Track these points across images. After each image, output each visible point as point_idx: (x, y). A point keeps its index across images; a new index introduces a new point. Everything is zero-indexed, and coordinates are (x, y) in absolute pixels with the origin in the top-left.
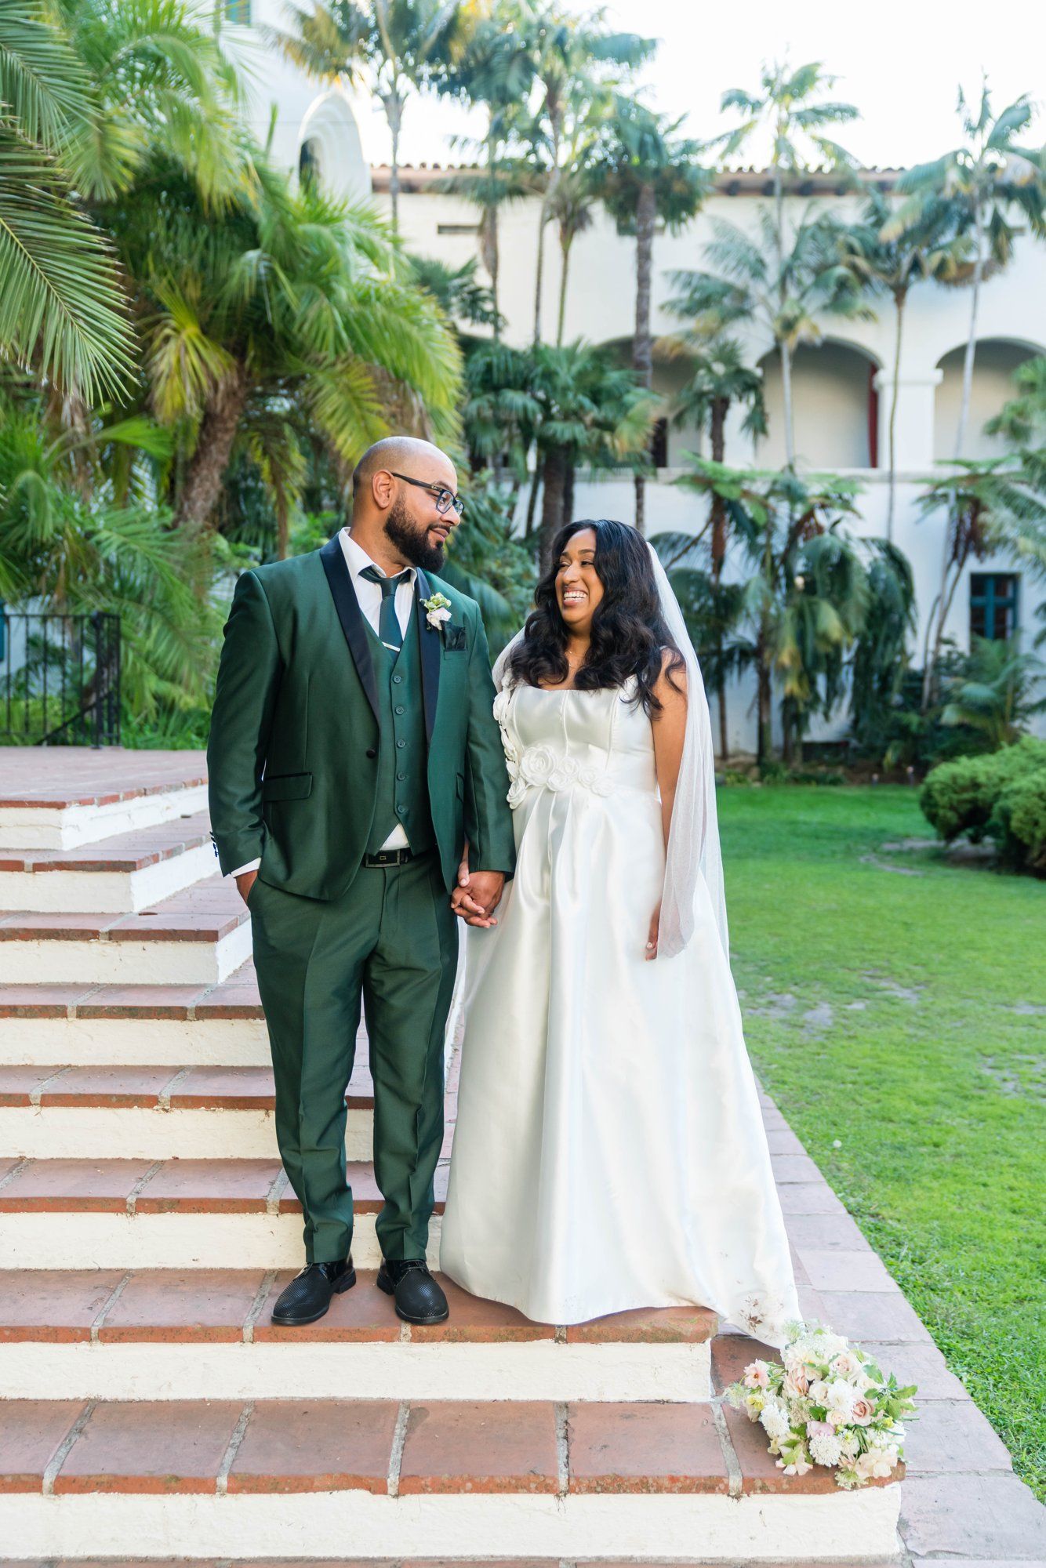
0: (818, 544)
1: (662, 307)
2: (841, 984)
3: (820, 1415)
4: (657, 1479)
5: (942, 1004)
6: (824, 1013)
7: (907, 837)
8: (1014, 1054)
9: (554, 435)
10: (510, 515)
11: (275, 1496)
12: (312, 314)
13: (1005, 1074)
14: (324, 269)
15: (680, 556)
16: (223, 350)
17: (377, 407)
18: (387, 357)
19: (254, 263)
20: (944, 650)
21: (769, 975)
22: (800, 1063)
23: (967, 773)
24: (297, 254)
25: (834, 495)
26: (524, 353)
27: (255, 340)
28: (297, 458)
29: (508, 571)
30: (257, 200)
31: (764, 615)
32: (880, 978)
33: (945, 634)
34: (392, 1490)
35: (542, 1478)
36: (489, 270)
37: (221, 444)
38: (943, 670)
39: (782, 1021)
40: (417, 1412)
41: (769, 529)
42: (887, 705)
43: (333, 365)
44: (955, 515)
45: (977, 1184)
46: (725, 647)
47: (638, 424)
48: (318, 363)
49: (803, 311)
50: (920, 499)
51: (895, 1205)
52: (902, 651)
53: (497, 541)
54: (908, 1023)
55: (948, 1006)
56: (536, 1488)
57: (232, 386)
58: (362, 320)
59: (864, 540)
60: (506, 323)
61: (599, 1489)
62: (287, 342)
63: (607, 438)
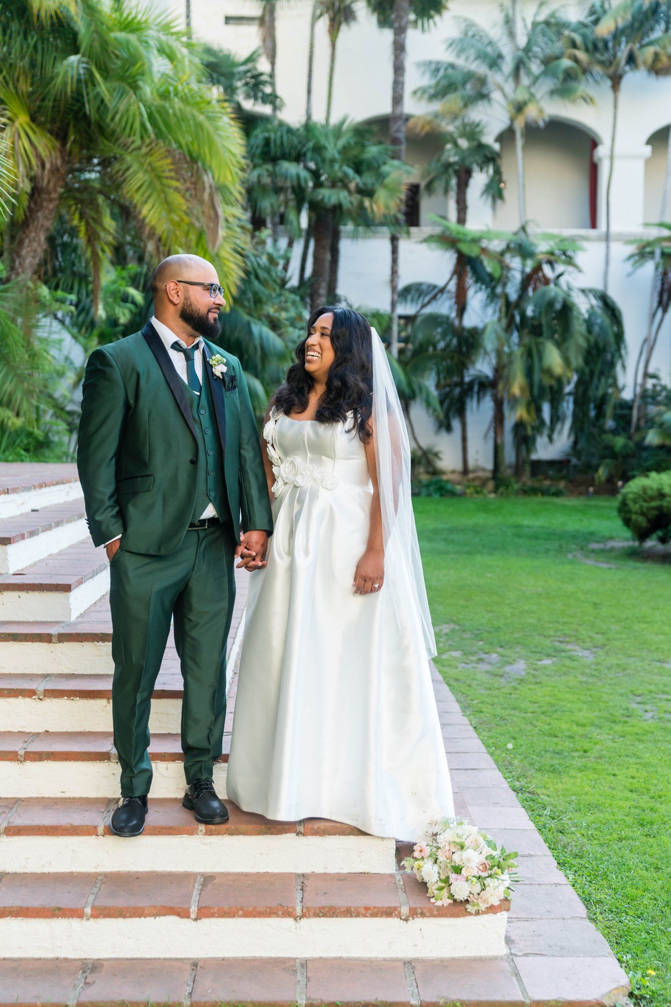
0: (544, 294)
1: (415, 93)
2: (536, 647)
3: (458, 870)
4: (356, 909)
5: (612, 660)
6: (520, 667)
7: (611, 538)
8: (658, 694)
9: (322, 200)
10: (285, 269)
11: (120, 920)
12: (122, 107)
13: (648, 707)
14: (134, 70)
15: (429, 302)
16: (48, 135)
17: (175, 183)
18: (183, 142)
19: (75, 65)
20: (650, 383)
21: (482, 640)
22: (496, 700)
23: (655, 486)
24: (110, 57)
25: (557, 252)
26: (298, 130)
27: (75, 126)
28: (109, 223)
29: (284, 315)
30: (77, 14)
31: (499, 353)
32: (567, 643)
33: (651, 370)
34: (193, 916)
35: (286, 908)
36: (268, 58)
37: (47, 212)
38: (650, 400)
39: (487, 672)
40: (208, 879)
41: (503, 280)
42: (603, 431)
43: (139, 148)
44: (660, 270)
45: (609, 775)
46: (467, 379)
47: (392, 191)
48: (125, 146)
49: (532, 96)
50: (631, 257)
51: (548, 786)
52: (615, 384)
53: (274, 290)
54: (583, 674)
55: (615, 661)
56: (282, 914)
57: (56, 164)
58: (162, 111)
59: (583, 291)
60: (283, 104)
61: (321, 915)
62: (101, 129)
63: (367, 203)
